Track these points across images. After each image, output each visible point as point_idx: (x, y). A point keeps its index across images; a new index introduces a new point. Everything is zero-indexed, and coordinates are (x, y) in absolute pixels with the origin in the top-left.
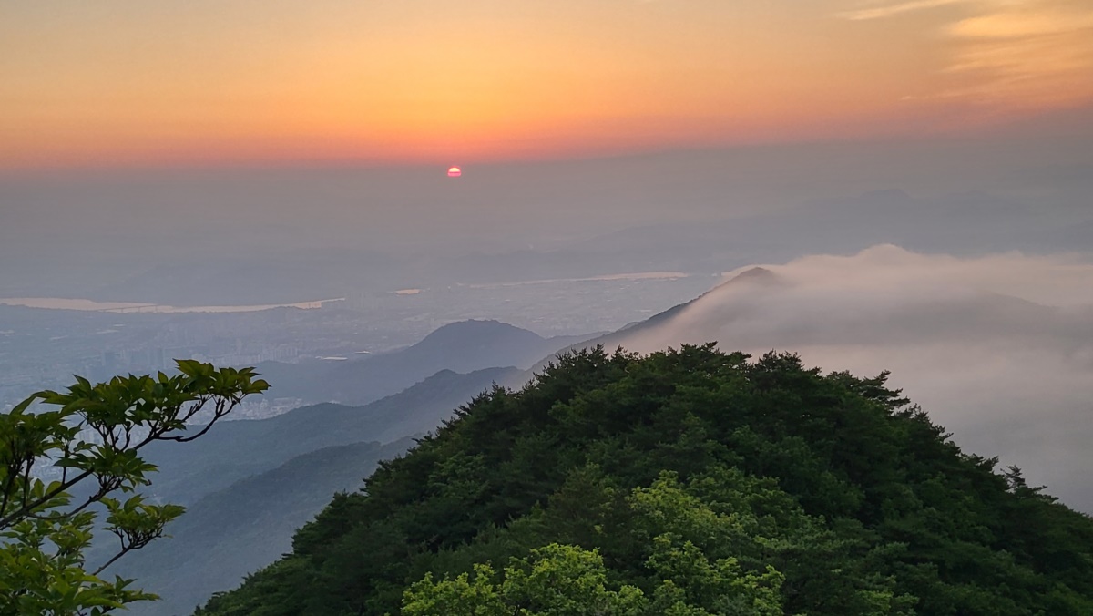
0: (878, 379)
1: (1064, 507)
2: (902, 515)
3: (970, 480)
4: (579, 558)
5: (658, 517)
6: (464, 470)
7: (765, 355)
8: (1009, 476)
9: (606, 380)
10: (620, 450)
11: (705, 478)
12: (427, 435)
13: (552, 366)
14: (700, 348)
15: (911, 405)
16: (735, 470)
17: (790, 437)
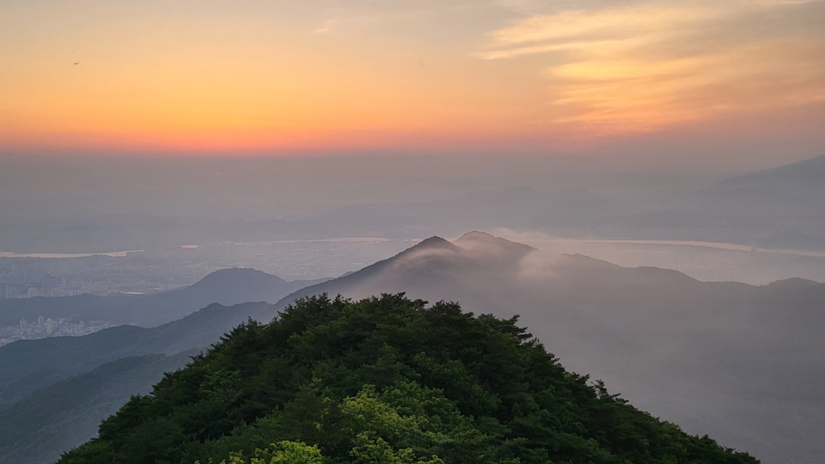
0: (511, 320)
1: (631, 407)
2: (526, 414)
3: (570, 391)
4: (303, 451)
5: (361, 418)
6: (225, 381)
7: (437, 303)
8: (597, 386)
9: (329, 318)
10: (336, 369)
11: (394, 389)
12: (200, 354)
13: (291, 307)
14: (394, 297)
15: (533, 338)
16: (414, 383)
17: (452, 361)
